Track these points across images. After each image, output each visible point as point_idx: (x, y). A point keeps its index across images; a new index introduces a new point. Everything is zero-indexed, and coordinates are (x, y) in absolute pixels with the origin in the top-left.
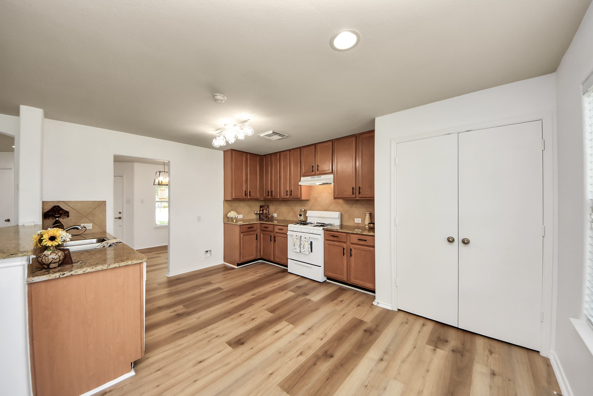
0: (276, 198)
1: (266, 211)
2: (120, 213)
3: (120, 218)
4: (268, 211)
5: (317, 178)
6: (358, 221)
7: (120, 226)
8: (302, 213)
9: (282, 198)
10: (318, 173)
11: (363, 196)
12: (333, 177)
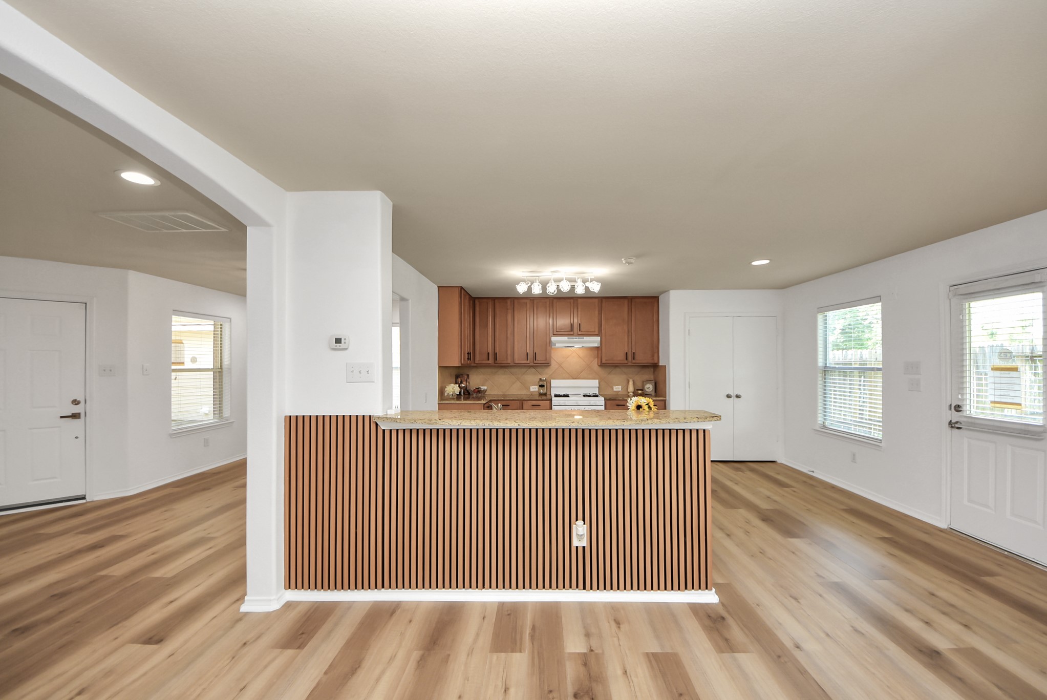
0: (505, 362)
1: (466, 383)
2: (76, 402)
3: (75, 416)
4: (469, 383)
5: (577, 339)
6: (618, 388)
7: (77, 438)
8: (545, 383)
9: (516, 362)
10: (580, 333)
11: (637, 362)
12: (600, 340)
